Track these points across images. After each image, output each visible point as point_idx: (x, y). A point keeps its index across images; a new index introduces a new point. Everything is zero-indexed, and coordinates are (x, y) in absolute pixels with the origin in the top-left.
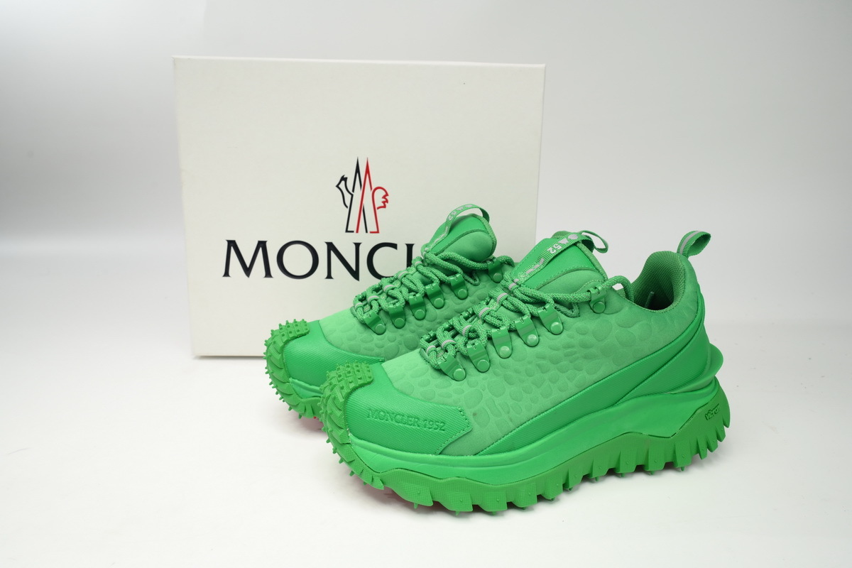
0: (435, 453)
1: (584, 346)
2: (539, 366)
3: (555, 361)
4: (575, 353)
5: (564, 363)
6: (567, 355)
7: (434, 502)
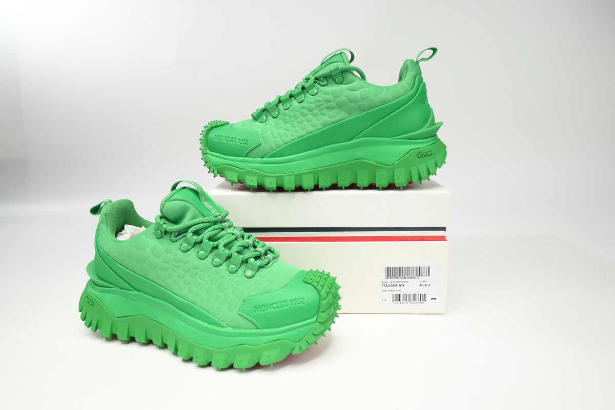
0: (242, 157)
1: (327, 101)
2: (301, 113)
3: (310, 110)
4: (322, 105)
5: (316, 111)
6: (317, 106)
7: (238, 180)
